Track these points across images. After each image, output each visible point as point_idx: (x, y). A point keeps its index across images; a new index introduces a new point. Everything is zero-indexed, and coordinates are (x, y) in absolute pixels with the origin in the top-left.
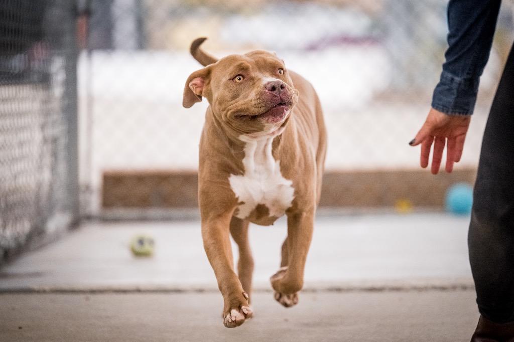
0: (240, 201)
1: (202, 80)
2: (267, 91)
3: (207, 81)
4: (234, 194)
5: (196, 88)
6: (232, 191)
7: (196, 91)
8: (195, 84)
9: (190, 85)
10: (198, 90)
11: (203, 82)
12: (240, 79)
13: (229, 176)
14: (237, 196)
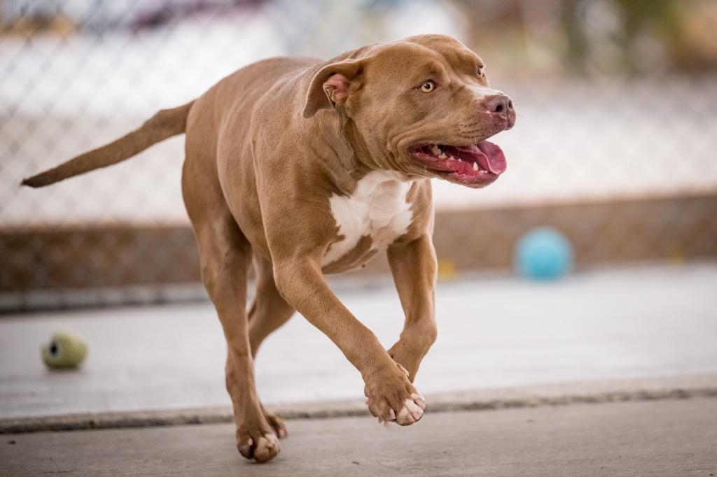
0: (340, 233)
1: (346, 80)
2: (488, 112)
3: (355, 84)
4: (334, 222)
5: (335, 93)
6: (332, 217)
7: (335, 97)
8: (335, 87)
9: (325, 86)
10: (339, 96)
11: (347, 85)
12: (428, 87)
13: (331, 196)
14: (337, 225)
